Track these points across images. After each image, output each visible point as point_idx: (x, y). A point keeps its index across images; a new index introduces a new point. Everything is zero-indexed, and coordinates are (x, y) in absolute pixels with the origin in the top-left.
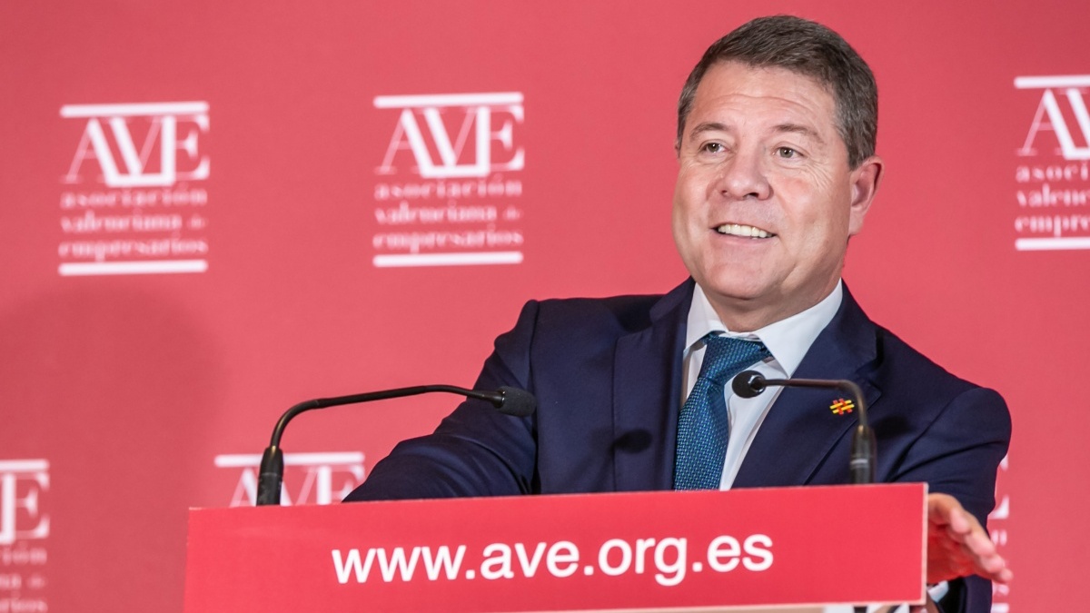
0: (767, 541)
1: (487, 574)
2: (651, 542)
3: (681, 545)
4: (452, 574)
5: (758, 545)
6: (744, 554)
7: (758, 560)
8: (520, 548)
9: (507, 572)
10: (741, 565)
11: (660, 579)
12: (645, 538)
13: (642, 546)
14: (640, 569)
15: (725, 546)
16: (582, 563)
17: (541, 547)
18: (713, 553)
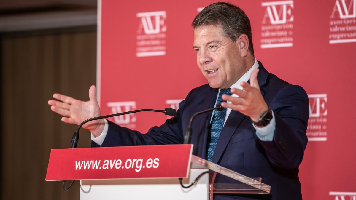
0: (158, 160)
1: (104, 168)
2: (136, 160)
3: (141, 160)
4: (97, 168)
5: (156, 161)
6: (153, 163)
7: (156, 165)
8: (111, 161)
9: (107, 168)
10: (152, 166)
11: (136, 170)
12: (135, 159)
13: (134, 160)
14: (133, 167)
15: (150, 161)
16: (122, 165)
17: (115, 160)
18: (148, 163)
